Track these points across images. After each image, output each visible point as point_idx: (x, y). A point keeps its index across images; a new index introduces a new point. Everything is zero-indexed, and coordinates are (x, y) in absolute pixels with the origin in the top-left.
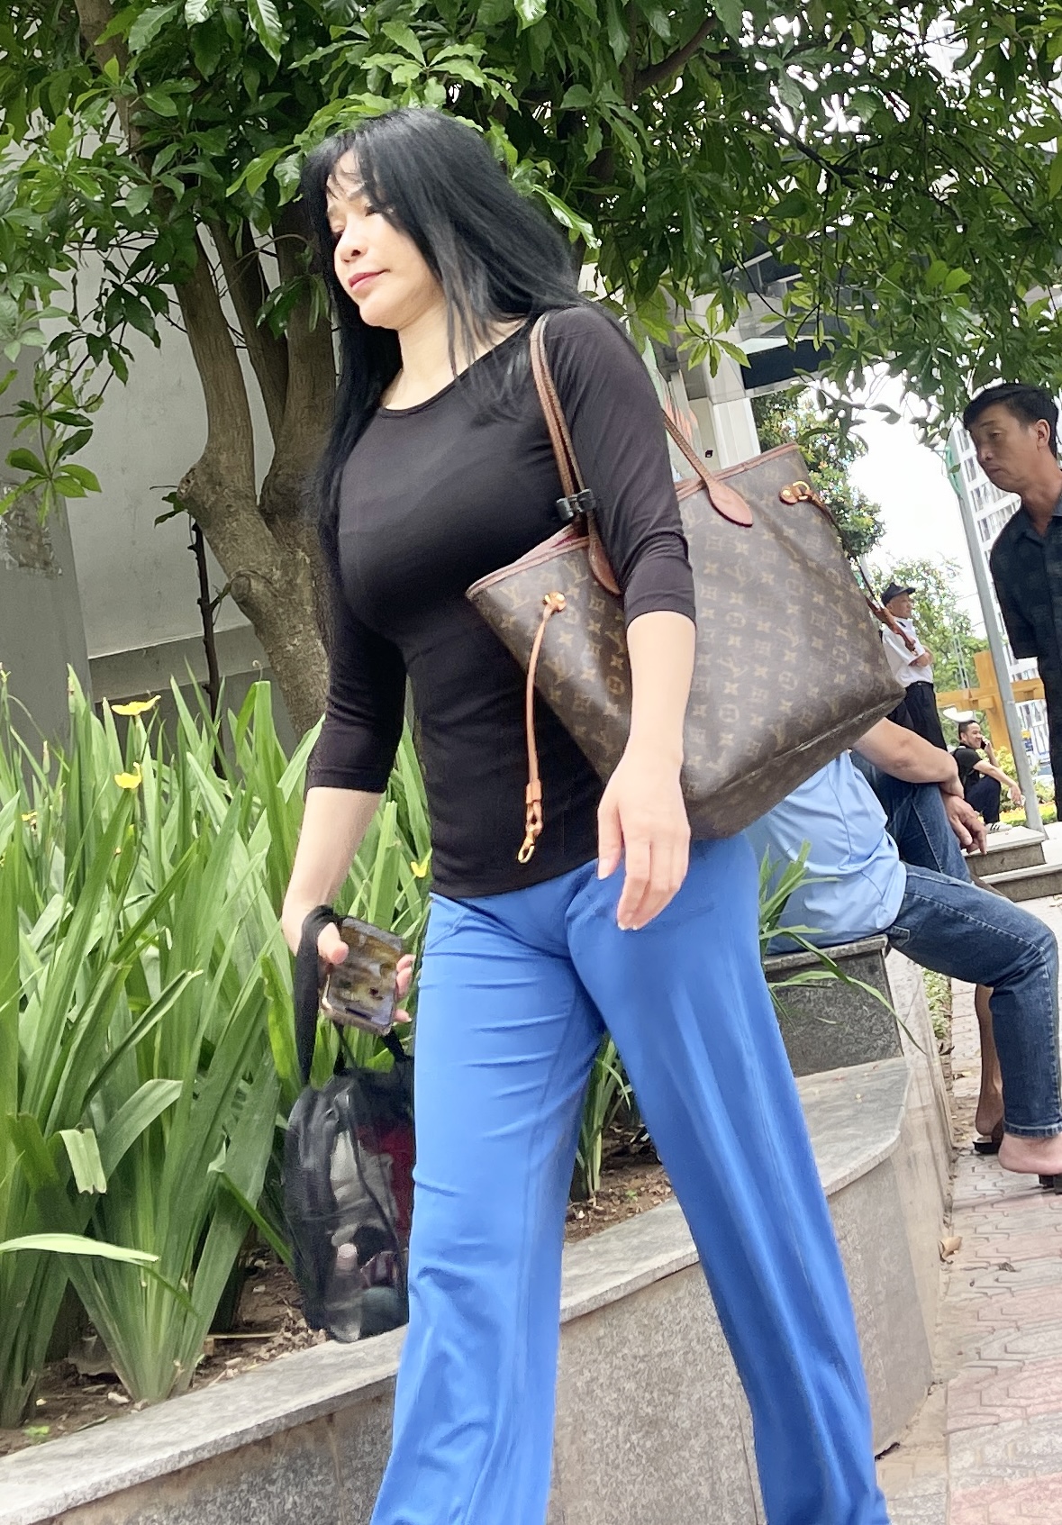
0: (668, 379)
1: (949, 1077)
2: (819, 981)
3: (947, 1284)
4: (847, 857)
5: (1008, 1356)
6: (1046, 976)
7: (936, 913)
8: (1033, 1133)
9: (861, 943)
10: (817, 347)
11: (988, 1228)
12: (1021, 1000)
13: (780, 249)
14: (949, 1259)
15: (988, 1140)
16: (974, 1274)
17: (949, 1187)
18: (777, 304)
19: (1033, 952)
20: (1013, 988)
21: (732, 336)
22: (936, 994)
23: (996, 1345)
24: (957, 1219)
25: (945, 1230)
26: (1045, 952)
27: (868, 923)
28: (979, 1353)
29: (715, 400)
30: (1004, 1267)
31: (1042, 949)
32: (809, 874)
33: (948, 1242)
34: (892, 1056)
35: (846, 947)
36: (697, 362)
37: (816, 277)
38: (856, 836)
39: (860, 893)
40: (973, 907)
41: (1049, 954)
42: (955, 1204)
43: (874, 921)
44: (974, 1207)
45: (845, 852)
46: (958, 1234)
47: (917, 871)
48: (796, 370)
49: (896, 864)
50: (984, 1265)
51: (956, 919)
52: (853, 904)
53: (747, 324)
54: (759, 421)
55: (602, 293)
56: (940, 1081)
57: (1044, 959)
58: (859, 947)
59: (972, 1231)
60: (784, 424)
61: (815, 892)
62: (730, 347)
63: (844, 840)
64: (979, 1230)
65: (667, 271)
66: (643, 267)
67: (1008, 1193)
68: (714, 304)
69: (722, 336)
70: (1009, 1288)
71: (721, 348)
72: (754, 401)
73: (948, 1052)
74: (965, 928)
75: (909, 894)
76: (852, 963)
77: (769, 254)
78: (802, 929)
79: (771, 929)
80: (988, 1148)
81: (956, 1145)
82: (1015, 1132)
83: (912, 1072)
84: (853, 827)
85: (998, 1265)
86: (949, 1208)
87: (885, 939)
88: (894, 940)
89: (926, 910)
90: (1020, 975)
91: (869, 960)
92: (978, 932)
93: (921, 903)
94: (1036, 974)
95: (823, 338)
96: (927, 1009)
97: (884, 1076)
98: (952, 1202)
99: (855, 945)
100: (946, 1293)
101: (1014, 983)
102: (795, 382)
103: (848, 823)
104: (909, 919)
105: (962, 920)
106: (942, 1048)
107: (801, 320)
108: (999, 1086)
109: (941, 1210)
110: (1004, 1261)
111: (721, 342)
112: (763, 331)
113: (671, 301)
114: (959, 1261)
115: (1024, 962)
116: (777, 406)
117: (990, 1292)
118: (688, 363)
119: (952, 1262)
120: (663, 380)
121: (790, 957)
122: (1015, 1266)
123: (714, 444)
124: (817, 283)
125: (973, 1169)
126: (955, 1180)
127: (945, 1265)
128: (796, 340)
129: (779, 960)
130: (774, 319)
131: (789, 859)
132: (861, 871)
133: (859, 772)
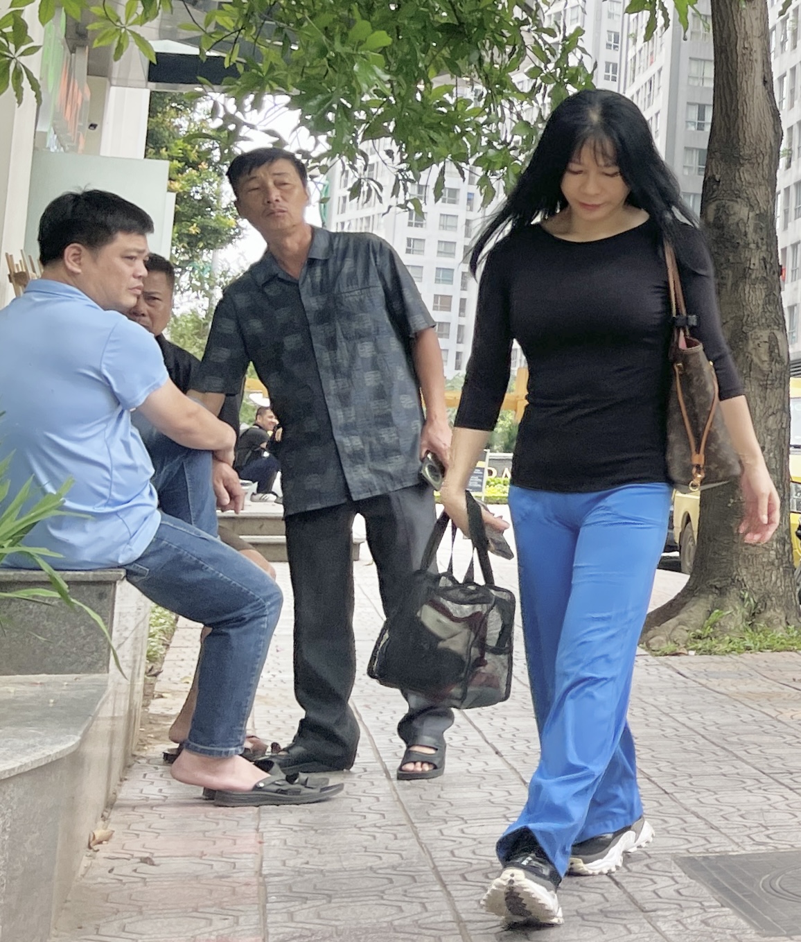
0: (73, 51)
1: (149, 695)
2: (45, 598)
3: (87, 868)
4: (104, 501)
5: (123, 934)
7: (179, 559)
8: (211, 753)
9: (98, 573)
10: (227, 65)
11: (142, 826)
12: (234, 643)
14: (96, 847)
16: (116, 863)
17: (116, 787)
19: (259, 604)
20: (232, 632)
21: (149, 30)
22: (161, 624)
23: (116, 924)
24: (115, 815)
25: (101, 823)
26: (270, 606)
27: (112, 557)
28: (98, 929)
29: (114, 82)
30: (145, 860)
31: (269, 603)
32: (62, 508)
33: (99, 833)
34: (96, 672)
35: (83, 573)
36: (103, 43)
38: (117, 484)
39: (110, 530)
40: (214, 560)
41: (273, 608)
42: (117, 802)
43: (118, 556)
44: (134, 807)
45: (102, 496)
46: (111, 828)
47: (171, 521)
48: (200, 78)
49: (153, 512)
50: (127, 856)
51: (197, 567)
52: (101, 539)
53: (169, 27)
54: (152, 112)
56: (138, 699)
57: (267, 612)
58: (94, 575)
59: (126, 827)
60: (177, 122)
62: (140, 41)
63: (105, 486)
64: (133, 827)
67: (170, 800)
69: (138, 29)
70: (145, 879)
71: (131, 38)
72: (152, 94)
73: (156, 675)
74: (201, 576)
75: (158, 538)
76: (84, 588)
78: (44, 551)
79: (12, 545)
81: (137, 753)
82: (194, 750)
83: (110, 689)
84: (118, 476)
85: (141, 858)
86: (110, 805)
87: (123, 573)
88: (131, 574)
89: (169, 555)
90: (240, 621)
91: (101, 588)
92: (213, 581)
93: (167, 547)
94: (256, 622)
95: (235, 58)
96: (147, 635)
97: (82, 688)
98: (115, 800)
99: (91, 573)
100: (83, 876)
101: (233, 627)
102: (199, 89)
103: (115, 473)
104: (151, 560)
105: (201, 568)
106: (150, 670)
107: (219, 37)
109: (102, 807)
110: (147, 855)
111: (131, 31)
112: (181, 37)
114: (105, 850)
115: (247, 612)
116: (174, 105)
117: (125, 880)
118: (96, 41)
119: (98, 850)
120: (68, 51)
121: (24, 573)
122: (156, 861)
123: (101, 117)
124: (245, 12)
125: (145, 775)
126: (125, 782)
127: (91, 852)
128: (208, 54)
129: (11, 573)
130: (194, 29)
131: (44, 492)
132: (116, 513)
133: (136, 432)
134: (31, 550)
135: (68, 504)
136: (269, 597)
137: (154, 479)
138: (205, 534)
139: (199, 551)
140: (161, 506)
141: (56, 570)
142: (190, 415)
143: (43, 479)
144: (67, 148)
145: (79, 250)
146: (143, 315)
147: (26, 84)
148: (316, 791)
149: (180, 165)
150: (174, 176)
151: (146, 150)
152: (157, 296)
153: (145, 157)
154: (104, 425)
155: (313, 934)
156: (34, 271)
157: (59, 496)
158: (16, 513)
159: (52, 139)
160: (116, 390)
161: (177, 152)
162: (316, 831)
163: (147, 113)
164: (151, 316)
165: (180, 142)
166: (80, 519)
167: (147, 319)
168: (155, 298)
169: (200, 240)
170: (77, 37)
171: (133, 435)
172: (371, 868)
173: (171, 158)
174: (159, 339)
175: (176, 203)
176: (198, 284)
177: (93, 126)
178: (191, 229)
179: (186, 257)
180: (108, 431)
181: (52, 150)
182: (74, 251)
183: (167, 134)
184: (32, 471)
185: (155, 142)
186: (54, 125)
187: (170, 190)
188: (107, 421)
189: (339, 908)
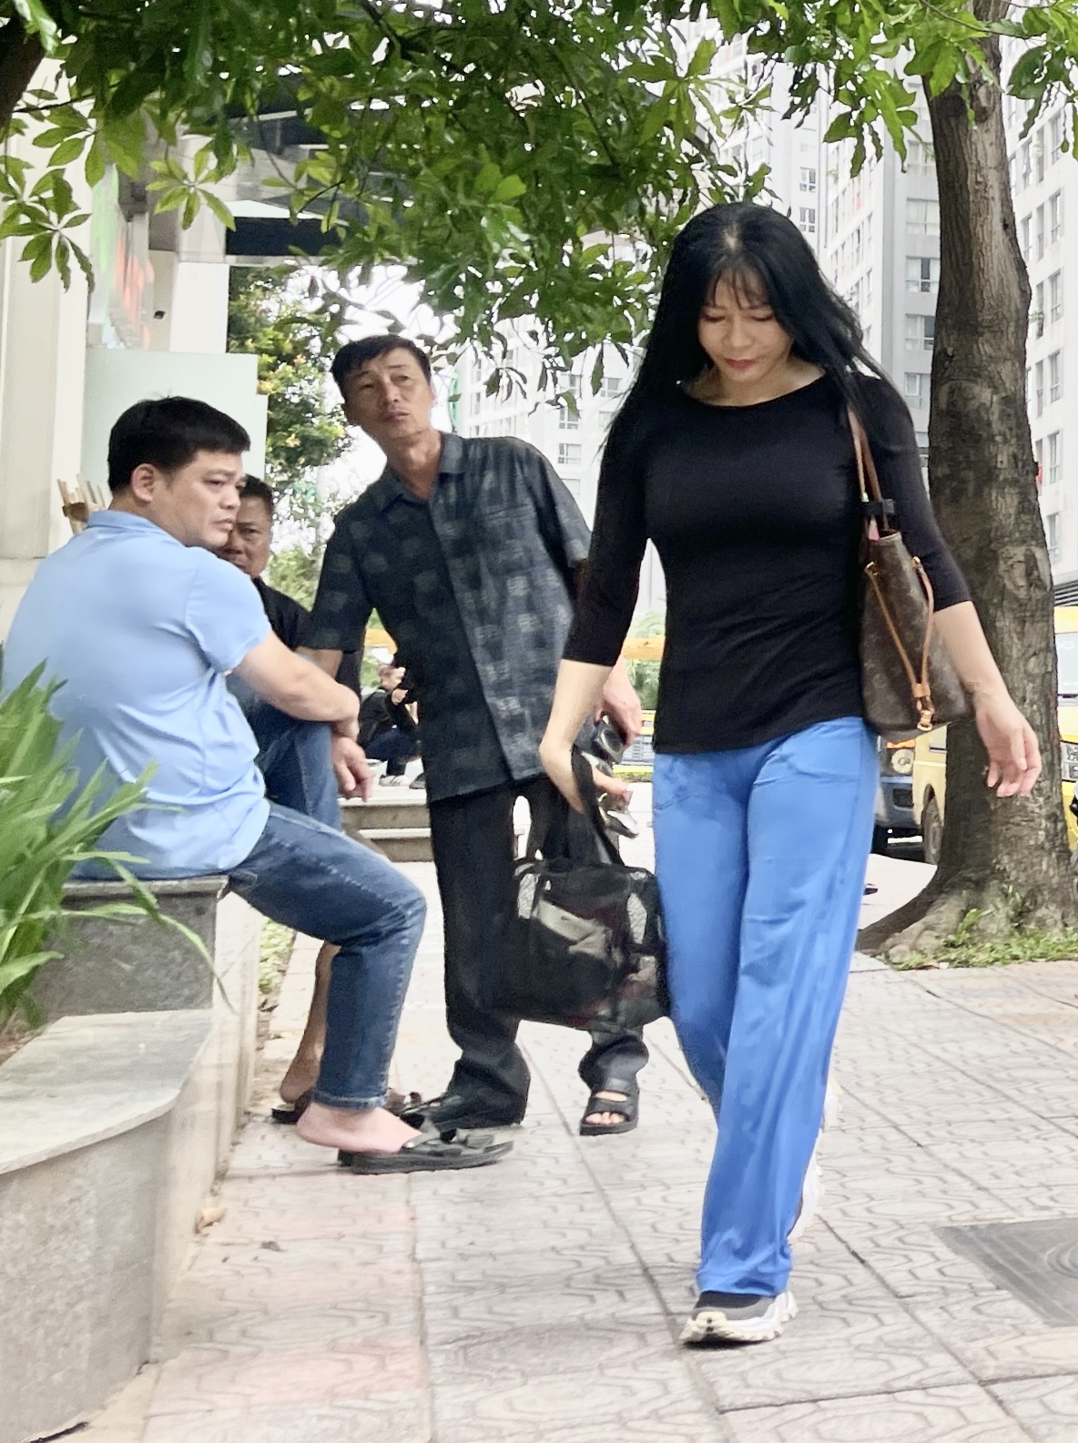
0: (129, 218)
1: (263, 1036)
2: (127, 916)
3: (195, 1258)
4: (197, 790)
5: (245, 1341)
6: (405, 942)
7: (293, 861)
8: (346, 1105)
9: (197, 882)
10: (324, 229)
11: (262, 1203)
12: (369, 964)
13: (308, 111)
14: (206, 1230)
15: (290, 1108)
16: (231, 1250)
17: (228, 1154)
18: (288, 169)
19: (397, 915)
20: (364, 950)
21: (225, 189)
22: (276, 946)
23: (234, 1328)
24: (227, 1189)
25: (209, 1199)
26: (412, 916)
27: (210, 860)
28: (211, 1335)
29: (184, 257)
30: (269, 1245)
31: (410, 912)
32: (144, 800)
33: (209, 1213)
34: (198, 1006)
35: (175, 883)
36: (167, 208)
37: (345, 153)
38: (213, 768)
40: (339, 859)
41: (415, 919)
42: (229, 1173)
43: (217, 860)
44: (251, 1178)
45: (195, 784)
46: (223, 1205)
47: (283, 813)
48: (292, 248)
49: (256, 803)
50: (245, 1241)
51: (316, 869)
52: (194, 839)
53: (249, 184)
54: (233, 294)
55: (63, 96)
56: (251, 1041)
57: (408, 924)
58: (189, 885)
59: (242, 1203)
60: (264, 305)
61: (149, 821)
62: (215, 203)
63: (196, 771)
64: (251, 1203)
65: (156, 95)
66: (125, 83)
67: (296, 1168)
68: (207, 148)
69: (211, 187)
70: (268, 1269)
71: (203, 200)
72: (233, 270)
73: (271, 1010)
74: (322, 881)
75: (267, 835)
76: (177, 901)
77: (293, 113)
78: (124, 856)
79: (85, 849)
80: (285, 1118)
81: (251, 1109)
82: (325, 1102)
83: (216, 1027)
84: (213, 758)
85: (263, 1243)
86: (221, 1176)
87: (224, 881)
88: (235, 882)
89: (283, 857)
90: (376, 938)
91: (199, 902)
92: (339, 887)
93: (279, 846)
94: (395, 937)
95: (335, 221)
96: (258, 960)
97: (180, 1028)
98: (227, 1170)
99: (185, 883)
100: (190, 1268)
101: (363, 945)
102: (290, 261)
103: (209, 753)
104: (260, 863)
105: (323, 871)
106: (264, 1004)
107: (313, 194)
108: (319, 1051)
109: (211, 1176)
110: (271, 1239)
111: (204, 192)
112: (266, 195)
113: (152, 130)
114: (216, 1234)
115: (383, 924)
116: (259, 283)
117: (244, 1271)
118: (158, 205)
119: (206, 1235)
120: (122, 218)
121: (100, 885)
122: (282, 1245)
123: (170, 305)
124: (344, 160)
125: (263, 1137)
126: (238, 1147)
127: (198, 1238)
128: (300, 216)
129: (84, 886)
130: (279, 185)
131: (120, 781)
132: (211, 804)
133: (233, 700)
134: (111, 856)
135: (153, 795)
136: (410, 905)
137: (259, 761)
138: (325, 828)
139: (320, 849)
140: (268, 795)
141: (141, 879)
142: (299, 677)
143: (119, 765)
144: (129, 344)
145: (151, 472)
146: (239, 552)
147: (73, 262)
148: (479, 1152)
149: (271, 360)
150: (265, 374)
151: (228, 343)
152: (253, 527)
153: (228, 350)
154: (191, 694)
155: (482, 1335)
156: (94, 501)
157: (140, 786)
158: (86, 812)
159: (109, 334)
160: (204, 647)
161: (266, 343)
162: (481, 1202)
163: (227, 295)
164: (249, 554)
165: (270, 330)
166: (169, 812)
167: (243, 557)
168: (253, 531)
169: (301, 454)
170: (134, 200)
171: (229, 704)
172: (553, 1248)
173: (260, 351)
174: (258, 582)
175: (270, 408)
176: (301, 511)
177: (159, 314)
178: (288, 441)
179: (285, 477)
180: (198, 701)
181: (110, 347)
182: (144, 473)
183: (252, 320)
184: (103, 756)
185: (239, 331)
186: (110, 315)
187: (260, 392)
188: (195, 688)
189: (516, 1299)
